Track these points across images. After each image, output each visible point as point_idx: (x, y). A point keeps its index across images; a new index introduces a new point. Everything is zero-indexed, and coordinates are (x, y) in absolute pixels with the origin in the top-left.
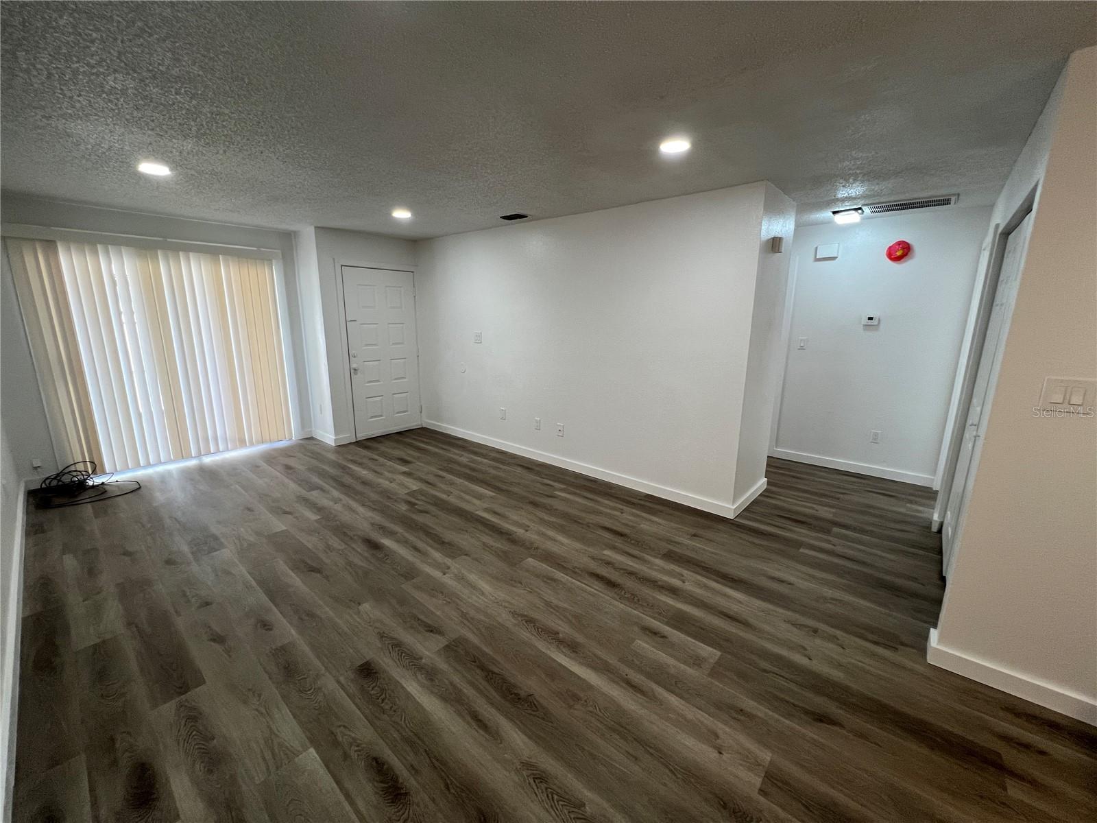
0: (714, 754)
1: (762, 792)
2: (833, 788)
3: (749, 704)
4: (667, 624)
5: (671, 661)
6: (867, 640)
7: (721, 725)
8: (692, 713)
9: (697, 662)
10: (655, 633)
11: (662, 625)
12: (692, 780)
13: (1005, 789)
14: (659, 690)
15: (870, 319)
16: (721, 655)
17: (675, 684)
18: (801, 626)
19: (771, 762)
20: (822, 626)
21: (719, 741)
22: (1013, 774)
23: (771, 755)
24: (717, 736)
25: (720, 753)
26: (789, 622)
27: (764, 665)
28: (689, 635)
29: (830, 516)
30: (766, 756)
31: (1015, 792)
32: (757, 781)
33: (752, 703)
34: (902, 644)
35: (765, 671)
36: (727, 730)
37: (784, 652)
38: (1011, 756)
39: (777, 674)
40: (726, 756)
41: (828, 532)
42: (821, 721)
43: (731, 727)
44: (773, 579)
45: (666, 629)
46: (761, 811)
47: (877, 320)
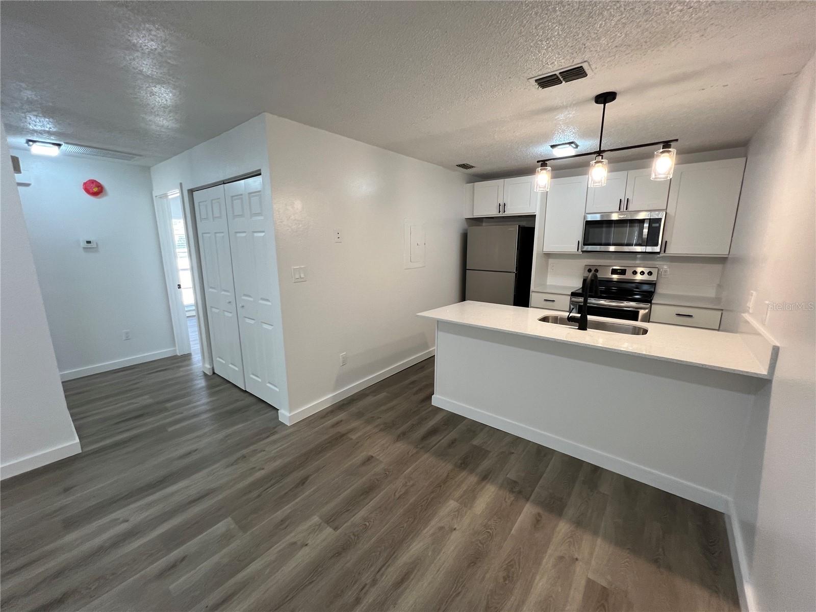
0: (306, 550)
1: (336, 529)
2: (340, 495)
3: (279, 514)
4: (170, 550)
5: (215, 559)
6: (264, 439)
7: (288, 537)
8: (272, 554)
9: (227, 538)
10: (173, 566)
11: (167, 557)
12: (320, 569)
13: (352, 439)
14: (240, 576)
15: (89, 242)
16: (231, 517)
17: (240, 561)
18: (236, 462)
19: (321, 518)
20: (244, 452)
21: (299, 543)
22: (347, 433)
23: (316, 516)
24: (295, 543)
25: (306, 545)
26: (228, 466)
27: (255, 494)
28: (195, 536)
29: (150, 401)
30: (316, 519)
31: (354, 437)
32: (329, 530)
33: (279, 513)
34: (274, 428)
35: (259, 496)
36: (293, 534)
37: (250, 480)
38: (342, 429)
39: (265, 490)
40: (309, 542)
41: (166, 410)
42: (304, 483)
43: (291, 532)
44: (182, 457)
45: (176, 554)
46: (346, 534)
47: (95, 244)
